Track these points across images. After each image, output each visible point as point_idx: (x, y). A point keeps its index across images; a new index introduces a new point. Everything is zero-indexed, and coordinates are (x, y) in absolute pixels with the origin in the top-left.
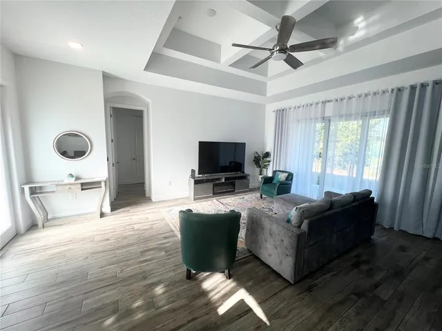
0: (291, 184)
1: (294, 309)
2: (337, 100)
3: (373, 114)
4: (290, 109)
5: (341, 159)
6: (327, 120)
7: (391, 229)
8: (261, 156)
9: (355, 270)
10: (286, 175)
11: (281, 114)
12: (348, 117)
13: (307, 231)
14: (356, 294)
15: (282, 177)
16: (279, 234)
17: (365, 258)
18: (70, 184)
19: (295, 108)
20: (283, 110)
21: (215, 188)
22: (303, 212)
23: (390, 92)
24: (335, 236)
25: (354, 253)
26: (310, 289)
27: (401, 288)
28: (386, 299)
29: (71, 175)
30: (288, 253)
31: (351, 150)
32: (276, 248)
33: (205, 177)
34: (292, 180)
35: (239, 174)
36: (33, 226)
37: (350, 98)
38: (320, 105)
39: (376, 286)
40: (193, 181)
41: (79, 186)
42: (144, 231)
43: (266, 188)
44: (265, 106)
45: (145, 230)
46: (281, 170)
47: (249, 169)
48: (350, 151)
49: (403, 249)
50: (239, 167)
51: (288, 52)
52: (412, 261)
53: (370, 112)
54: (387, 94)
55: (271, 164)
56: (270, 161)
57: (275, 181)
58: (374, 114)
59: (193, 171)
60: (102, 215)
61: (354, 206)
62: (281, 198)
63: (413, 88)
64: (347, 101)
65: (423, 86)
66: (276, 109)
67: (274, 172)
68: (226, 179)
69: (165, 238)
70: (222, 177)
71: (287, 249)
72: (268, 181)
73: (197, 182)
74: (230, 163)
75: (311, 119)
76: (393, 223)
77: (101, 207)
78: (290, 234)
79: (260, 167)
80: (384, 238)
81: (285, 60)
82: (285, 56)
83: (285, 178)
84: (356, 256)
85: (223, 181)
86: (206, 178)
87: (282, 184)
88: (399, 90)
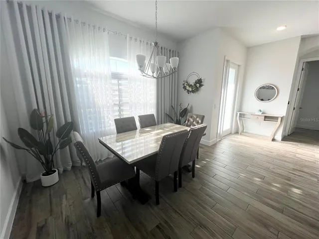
18: (259, 115)
29: (260, 111)
36: (237, 133)
41: (263, 118)
60: (273, 140)
77: (275, 135)
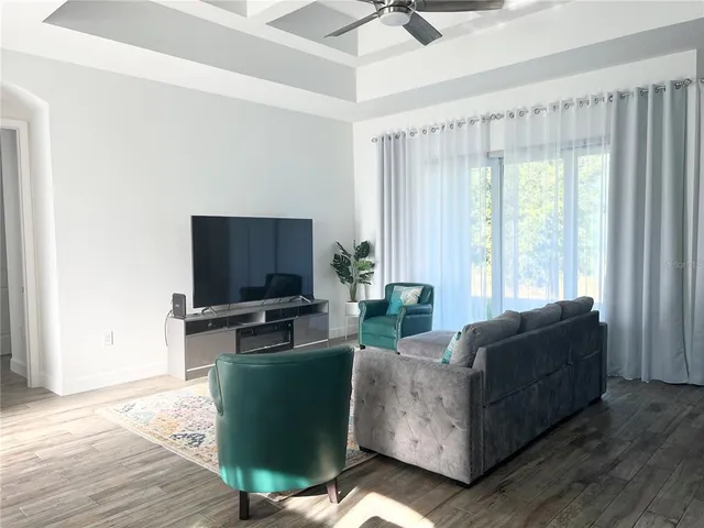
0: (429, 312)
1: (477, 519)
2: (512, 115)
3: (582, 144)
4: (412, 134)
5: (531, 261)
6: (496, 160)
7: (637, 381)
8: (352, 252)
9: (577, 451)
10: (418, 291)
11: (392, 147)
12: (537, 151)
13: (484, 370)
14: (580, 482)
15: (409, 296)
16: (431, 388)
17: (594, 429)
19: (424, 131)
20: (397, 137)
21: (242, 341)
22: (474, 332)
23: (606, 100)
24: (535, 386)
25: (573, 425)
26: (500, 489)
27: (652, 461)
28: (628, 478)
30: (454, 422)
31: (549, 236)
32: (428, 420)
33: (212, 312)
34: (431, 301)
35: (300, 301)
37: (537, 111)
38: (478, 124)
39: (613, 466)
40: (181, 324)
42: (73, 460)
43: (373, 326)
44: (352, 125)
45: (76, 456)
46: (402, 281)
47: (325, 287)
48: (548, 241)
49: (656, 408)
50: (295, 284)
51: (413, 10)
52: (670, 423)
53: (577, 141)
54: (602, 105)
55: (377, 270)
56: (373, 266)
57: (393, 310)
58: (584, 145)
59: (178, 299)
61: (563, 326)
62: (415, 341)
63: (642, 93)
64: (532, 117)
65: (658, 90)
66: (378, 134)
67: (390, 288)
68: (270, 315)
69: (146, 462)
70: (260, 311)
71: (451, 413)
72: (375, 310)
73: (192, 328)
74: (269, 277)
75: (461, 158)
76: (638, 370)
78: (455, 381)
79: (350, 280)
80: (624, 397)
81: (407, 27)
82: (406, 18)
83: (415, 300)
84: (577, 430)
85: (262, 320)
86: (215, 316)
87: (410, 311)
88: (622, 96)
